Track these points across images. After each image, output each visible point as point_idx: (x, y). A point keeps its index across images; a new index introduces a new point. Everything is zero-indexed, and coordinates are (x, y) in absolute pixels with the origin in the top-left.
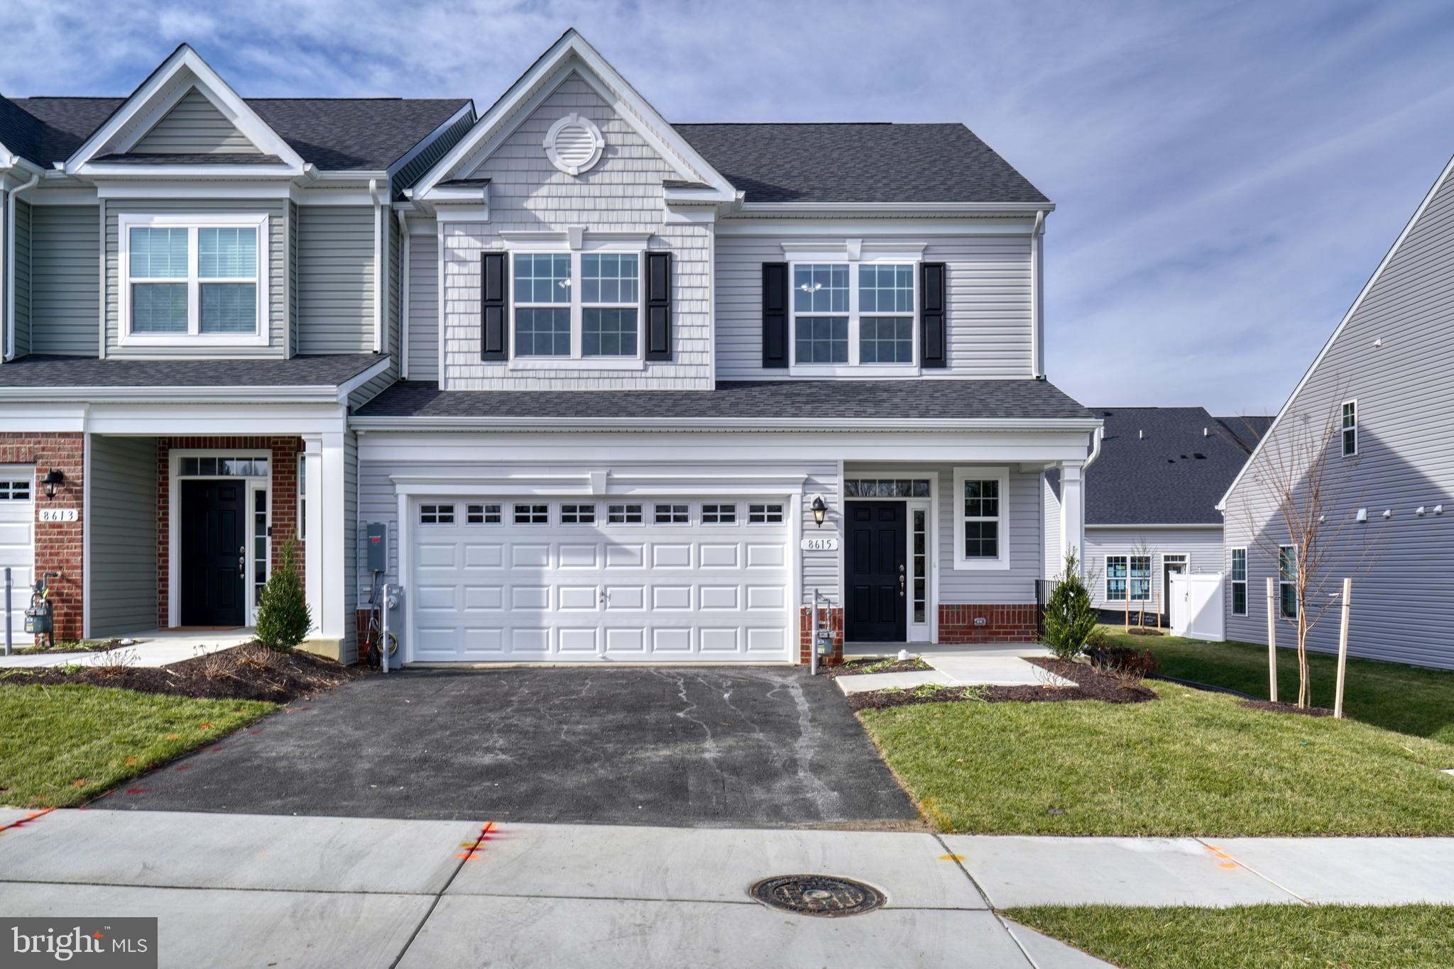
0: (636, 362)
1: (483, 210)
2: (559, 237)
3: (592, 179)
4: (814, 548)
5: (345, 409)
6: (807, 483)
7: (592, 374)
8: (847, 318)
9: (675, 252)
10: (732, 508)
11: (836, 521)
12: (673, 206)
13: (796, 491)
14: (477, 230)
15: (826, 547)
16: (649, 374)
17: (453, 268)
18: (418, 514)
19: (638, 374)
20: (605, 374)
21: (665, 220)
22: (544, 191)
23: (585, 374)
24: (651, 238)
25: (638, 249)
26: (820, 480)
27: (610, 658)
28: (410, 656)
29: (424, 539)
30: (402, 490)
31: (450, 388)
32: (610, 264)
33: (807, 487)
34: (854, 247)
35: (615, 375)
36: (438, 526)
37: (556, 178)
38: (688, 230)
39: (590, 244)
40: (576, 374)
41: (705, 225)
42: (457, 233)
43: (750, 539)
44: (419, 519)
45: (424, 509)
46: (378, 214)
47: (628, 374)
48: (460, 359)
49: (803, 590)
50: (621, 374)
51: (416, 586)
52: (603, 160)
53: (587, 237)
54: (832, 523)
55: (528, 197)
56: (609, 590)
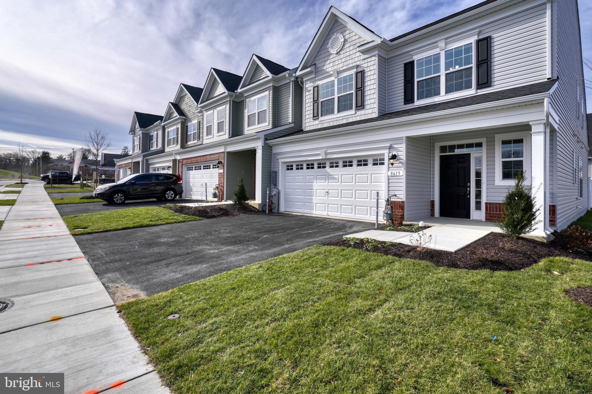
0: (353, 112)
1: (313, 74)
2: (331, 76)
3: (342, 52)
4: (393, 175)
5: (263, 139)
6: (390, 148)
7: (341, 118)
8: (439, 76)
9: (365, 69)
10: (366, 161)
11: (402, 163)
12: (364, 52)
13: (386, 152)
14: (312, 80)
15: (398, 174)
16: (357, 115)
17: (307, 93)
18: (286, 168)
19: (353, 116)
20: (344, 117)
21: (362, 59)
22: (328, 62)
23: (338, 119)
24: (358, 66)
25: (353, 72)
26: (396, 146)
27: (329, 215)
28: (282, 209)
29: (287, 175)
30: (281, 161)
31: (306, 130)
32: (345, 79)
33: (391, 149)
34: (442, 44)
35: (347, 117)
36: (290, 171)
37: (331, 57)
38: (369, 60)
39: (340, 75)
40: (336, 119)
41: (375, 56)
42: (308, 82)
43: (372, 172)
44: (286, 169)
45: (288, 166)
46: (291, 83)
47: (351, 116)
48: (308, 120)
49: (389, 193)
50: (349, 117)
51: (285, 189)
52: (344, 45)
53: (339, 73)
54: (401, 164)
55: (324, 65)
56: (329, 191)
